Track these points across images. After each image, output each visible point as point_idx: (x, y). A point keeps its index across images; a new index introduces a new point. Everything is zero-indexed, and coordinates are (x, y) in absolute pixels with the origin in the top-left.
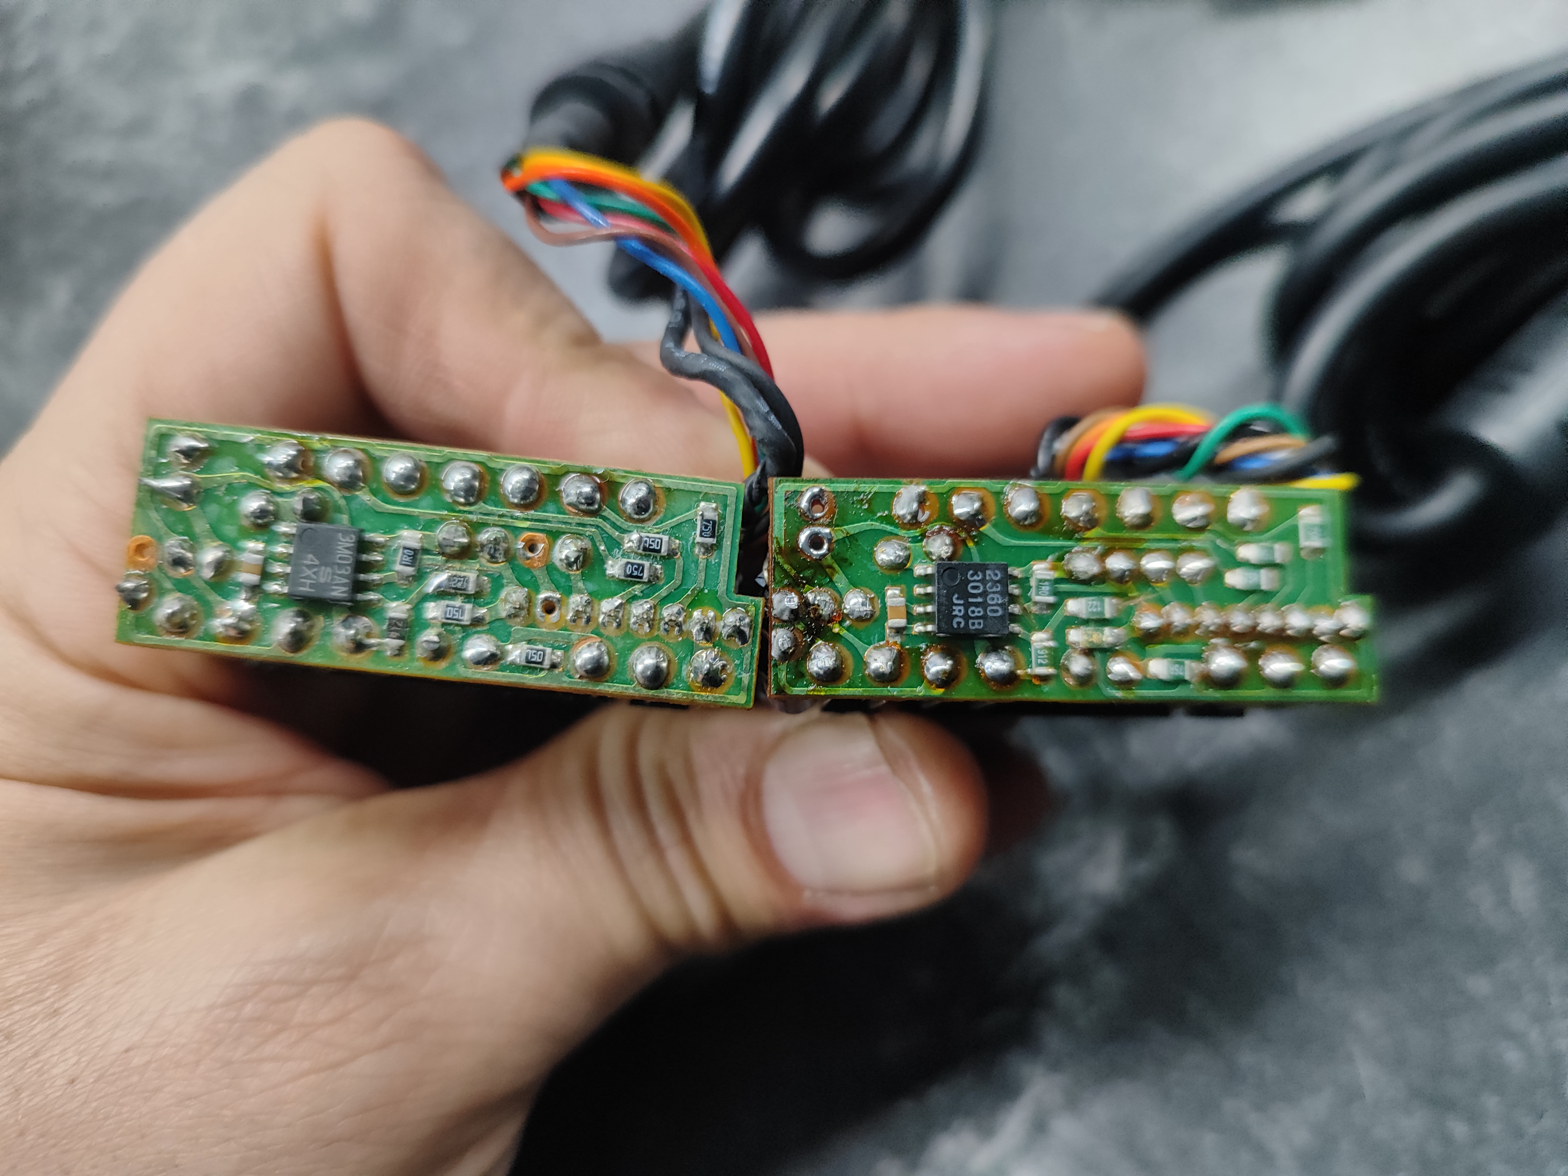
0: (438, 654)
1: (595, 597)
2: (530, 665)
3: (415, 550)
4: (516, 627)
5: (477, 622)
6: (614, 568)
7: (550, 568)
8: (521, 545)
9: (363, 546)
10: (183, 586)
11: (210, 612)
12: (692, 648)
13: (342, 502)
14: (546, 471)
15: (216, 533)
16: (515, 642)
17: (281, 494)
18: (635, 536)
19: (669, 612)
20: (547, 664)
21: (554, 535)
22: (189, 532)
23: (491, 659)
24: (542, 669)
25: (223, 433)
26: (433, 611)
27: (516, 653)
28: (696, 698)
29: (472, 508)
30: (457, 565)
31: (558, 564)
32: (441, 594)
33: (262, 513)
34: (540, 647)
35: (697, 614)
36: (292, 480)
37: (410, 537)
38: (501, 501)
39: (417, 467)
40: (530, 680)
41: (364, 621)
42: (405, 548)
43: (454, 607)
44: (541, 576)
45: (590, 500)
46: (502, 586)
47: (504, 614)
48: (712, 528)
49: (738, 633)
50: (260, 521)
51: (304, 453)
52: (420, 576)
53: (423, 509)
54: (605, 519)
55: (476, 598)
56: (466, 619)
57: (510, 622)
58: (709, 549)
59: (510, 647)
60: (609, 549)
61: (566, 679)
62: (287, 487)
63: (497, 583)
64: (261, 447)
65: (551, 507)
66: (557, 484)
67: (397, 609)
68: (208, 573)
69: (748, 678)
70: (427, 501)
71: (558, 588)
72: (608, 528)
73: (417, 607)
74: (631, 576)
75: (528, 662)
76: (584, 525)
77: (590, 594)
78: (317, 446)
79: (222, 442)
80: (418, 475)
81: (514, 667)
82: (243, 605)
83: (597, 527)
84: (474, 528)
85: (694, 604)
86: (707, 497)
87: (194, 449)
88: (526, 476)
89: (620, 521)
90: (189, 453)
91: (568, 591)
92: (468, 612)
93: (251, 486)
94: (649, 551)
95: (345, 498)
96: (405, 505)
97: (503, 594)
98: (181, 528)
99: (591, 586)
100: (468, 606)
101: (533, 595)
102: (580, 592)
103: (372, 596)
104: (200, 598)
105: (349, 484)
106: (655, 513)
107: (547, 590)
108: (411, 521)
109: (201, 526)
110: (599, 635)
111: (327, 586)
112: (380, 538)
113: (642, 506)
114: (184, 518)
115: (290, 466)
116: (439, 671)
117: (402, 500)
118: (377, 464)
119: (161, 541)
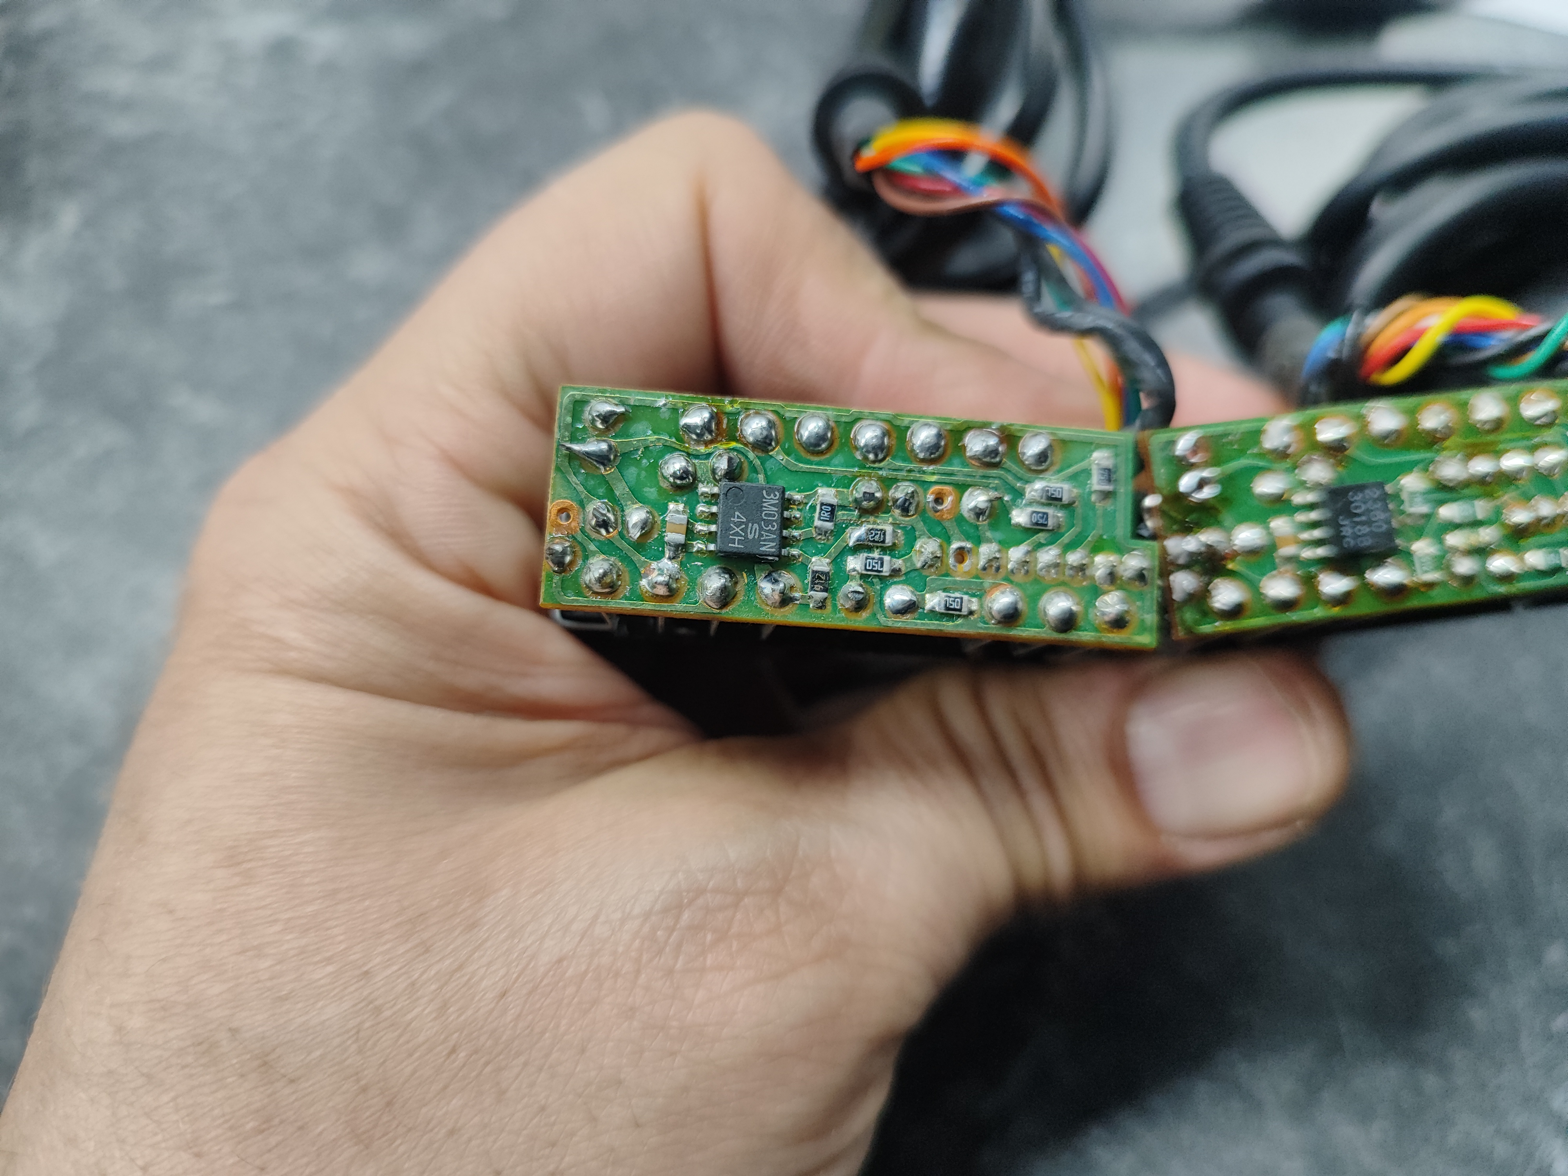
0: (860, 606)
1: (1005, 545)
2: (950, 613)
3: (831, 506)
4: (931, 576)
5: (895, 572)
6: (1020, 517)
7: (960, 519)
8: (931, 498)
9: (786, 503)
10: (607, 548)
11: (637, 575)
12: (1096, 592)
13: (757, 462)
14: (949, 428)
15: (637, 496)
16: (932, 591)
17: (697, 457)
18: (1038, 485)
19: (1074, 558)
20: (965, 611)
21: (962, 488)
22: (610, 494)
23: (910, 608)
24: (959, 616)
25: (636, 397)
26: (854, 563)
27: (934, 601)
28: (1104, 639)
29: (882, 464)
30: (872, 519)
31: (966, 514)
32: (859, 547)
33: (684, 474)
34: (957, 595)
35: (1099, 559)
36: (707, 443)
37: (826, 494)
38: (911, 456)
39: (828, 427)
40: (950, 627)
41: (787, 578)
42: (822, 504)
43: (873, 559)
44: (952, 528)
45: (994, 452)
46: (915, 539)
47: (919, 565)
48: (1109, 474)
49: (1141, 576)
50: (678, 482)
51: (716, 417)
52: (839, 531)
53: (836, 465)
54: (1008, 471)
55: (891, 550)
56: (886, 570)
57: (925, 573)
58: (1107, 495)
59: (927, 596)
60: (1014, 500)
61: (981, 625)
62: (702, 449)
63: (912, 537)
64: (676, 412)
65: (956, 461)
66: (961, 439)
67: (820, 563)
68: (635, 534)
69: (1151, 618)
70: (839, 459)
71: (968, 538)
72: (1010, 478)
73: (838, 560)
74: (1037, 524)
75: (948, 609)
76: (988, 477)
77: (1000, 542)
78: (729, 408)
79: (634, 407)
80: (829, 435)
81: (933, 614)
82: (667, 565)
83: (1000, 478)
84: (887, 483)
85: (1096, 548)
86: (1099, 446)
87: (612, 414)
88: (933, 431)
89: (1021, 472)
90: (606, 418)
91: (979, 541)
92: (889, 563)
93: (669, 449)
94: (1053, 500)
95: (759, 458)
96: (818, 464)
97: (917, 546)
98: (601, 491)
99: (999, 535)
100: (887, 558)
101: (945, 546)
102: (989, 541)
103: (795, 552)
104: (626, 559)
105: (764, 445)
106: (1052, 464)
107: (960, 540)
108: (827, 479)
109: (620, 489)
110: (1011, 582)
111: (758, 541)
112: (798, 497)
113: (1042, 457)
114: (605, 481)
115: (706, 427)
116: (861, 622)
117: (816, 459)
118: (789, 423)
119: (582, 505)
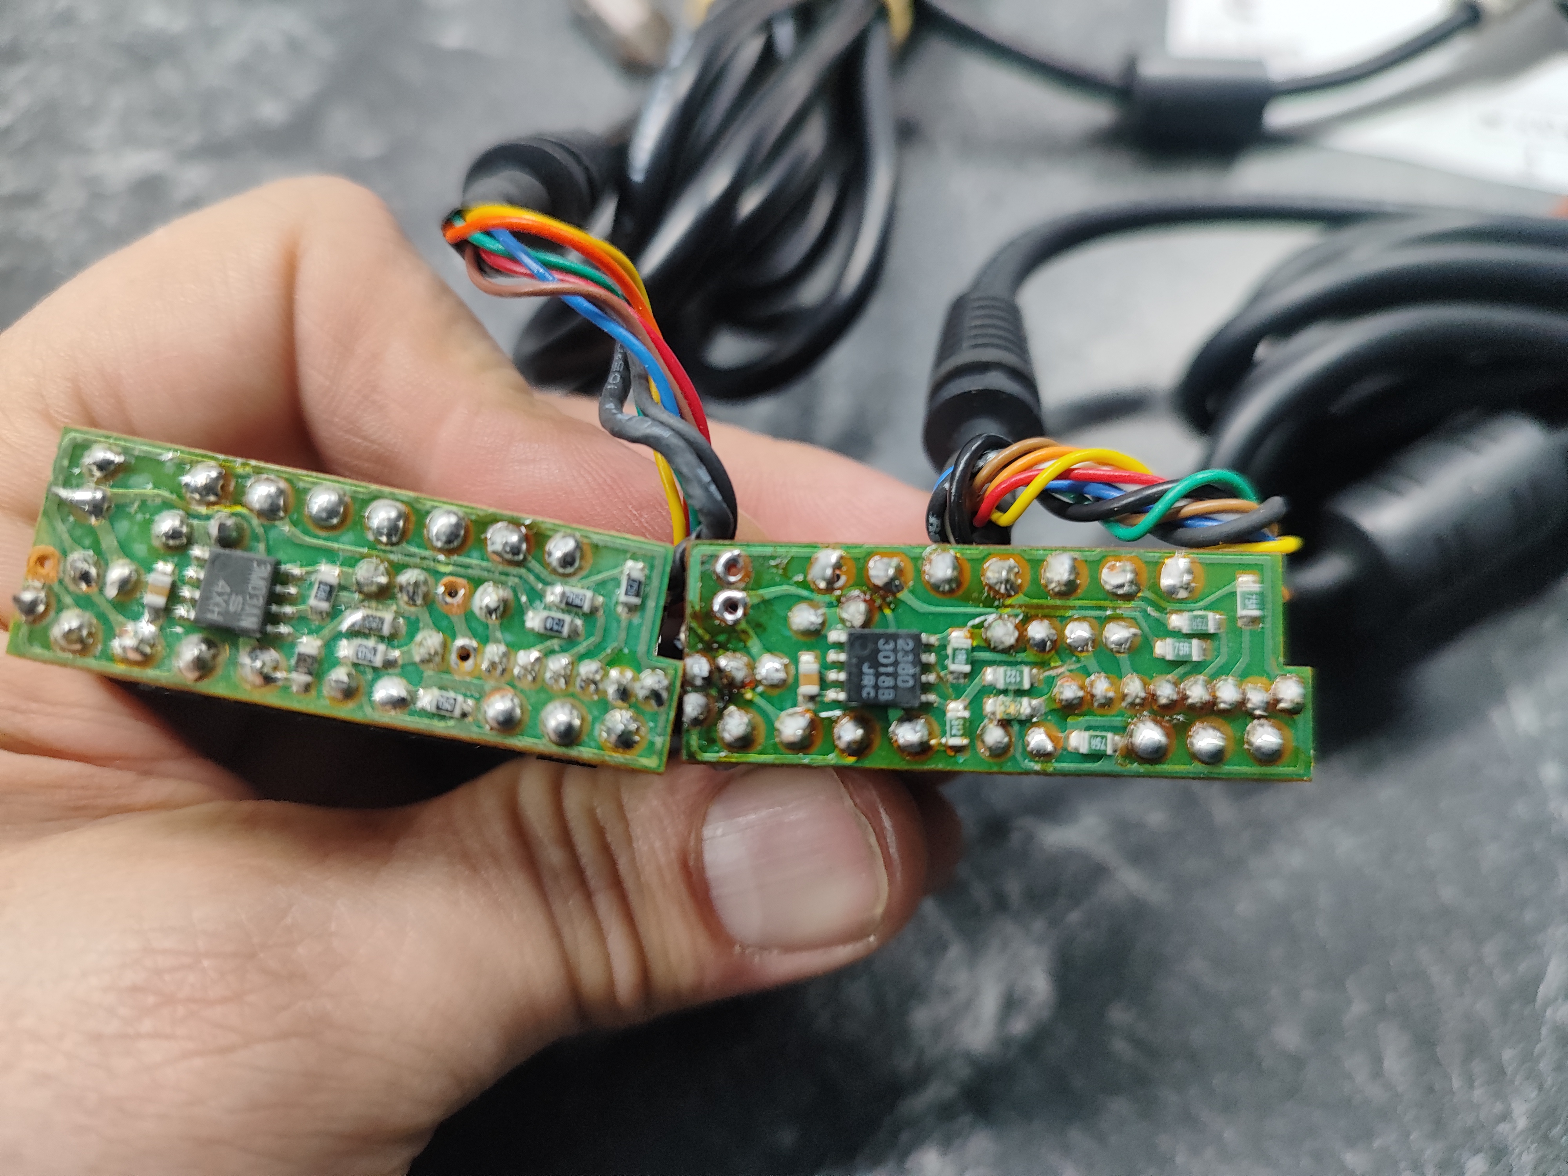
0: (349, 693)
1: (513, 648)
2: (440, 713)
3: (331, 587)
4: (429, 672)
5: (389, 664)
6: (534, 620)
7: (468, 615)
8: (441, 589)
9: (279, 577)
10: (84, 603)
11: (111, 633)
12: (605, 707)
13: (260, 530)
14: (473, 517)
15: (125, 550)
16: (426, 687)
17: (198, 517)
18: (558, 589)
19: (588, 668)
20: (457, 713)
21: (476, 583)
22: (96, 547)
23: (401, 703)
24: (451, 718)
25: (141, 447)
26: (345, 649)
27: (426, 699)
28: (607, 758)
29: (394, 548)
30: (374, 604)
31: (477, 611)
32: (354, 633)
33: (175, 534)
34: (452, 694)
35: (614, 673)
36: (209, 504)
37: (329, 572)
38: (427, 544)
39: (341, 501)
40: (440, 727)
41: (271, 656)
42: (320, 583)
43: (366, 647)
44: (459, 624)
45: (515, 551)
46: (417, 630)
47: (417, 659)
48: (637, 587)
49: (656, 696)
50: (171, 542)
51: (225, 476)
52: (335, 613)
53: (344, 544)
54: (529, 570)
55: (391, 639)
56: (378, 661)
57: (422, 667)
58: (632, 609)
59: (421, 692)
60: (531, 601)
61: (475, 729)
62: (203, 510)
63: (414, 627)
64: (181, 467)
65: (475, 554)
66: (484, 531)
67: (309, 644)
68: (111, 592)
69: (662, 741)
70: (349, 536)
71: (474, 635)
72: (531, 578)
73: (330, 644)
74: (551, 629)
75: (438, 708)
76: (507, 574)
77: (507, 645)
78: (240, 470)
79: (138, 458)
80: (342, 509)
81: (423, 713)
82: (146, 628)
83: (520, 577)
84: (395, 569)
85: (612, 662)
86: (634, 557)
87: (110, 463)
88: (453, 520)
89: (544, 573)
90: (103, 466)
91: (485, 640)
92: (381, 652)
93: (167, 505)
94: (570, 606)
95: (263, 526)
96: (325, 539)
97: (419, 637)
98: (87, 542)
99: (509, 637)
100: (381, 647)
101: (449, 641)
102: (497, 641)
103: (284, 629)
104: (102, 617)
105: (270, 513)
106: (580, 568)
107: (464, 636)
108: (331, 556)
109: (108, 542)
110: (513, 686)
111: (237, 615)
112: (296, 571)
113: (568, 561)
114: (92, 531)
115: (208, 489)
116: (347, 712)
117: (323, 534)
118: (301, 495)
119: (65, 554)
